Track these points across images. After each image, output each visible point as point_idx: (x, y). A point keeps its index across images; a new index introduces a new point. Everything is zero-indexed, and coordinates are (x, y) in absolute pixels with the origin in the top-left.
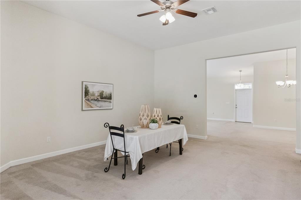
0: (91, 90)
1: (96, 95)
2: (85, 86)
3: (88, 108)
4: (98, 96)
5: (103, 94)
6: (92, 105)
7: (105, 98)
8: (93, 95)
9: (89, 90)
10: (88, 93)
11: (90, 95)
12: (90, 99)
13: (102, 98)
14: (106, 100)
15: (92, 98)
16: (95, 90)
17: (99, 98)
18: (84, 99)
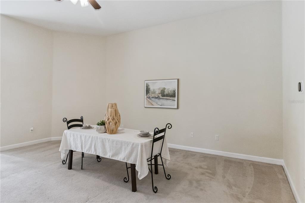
0: (152, 88)
1: (157, 92)
2: (147, 84)
3: (149, 105)
4: (159, 94)
5: (164, 92)
6: (153, 103)
7: (168, 95)
8: (154, 92)
9: (150, 88)
10: (149, 91)
11: (150, 93)
12: (151, 97)
13: (163, 95)
14: (168, 98)
15: (153, 95)
16: (156, 87)
17: (160, 95)
18: (145, 97)
